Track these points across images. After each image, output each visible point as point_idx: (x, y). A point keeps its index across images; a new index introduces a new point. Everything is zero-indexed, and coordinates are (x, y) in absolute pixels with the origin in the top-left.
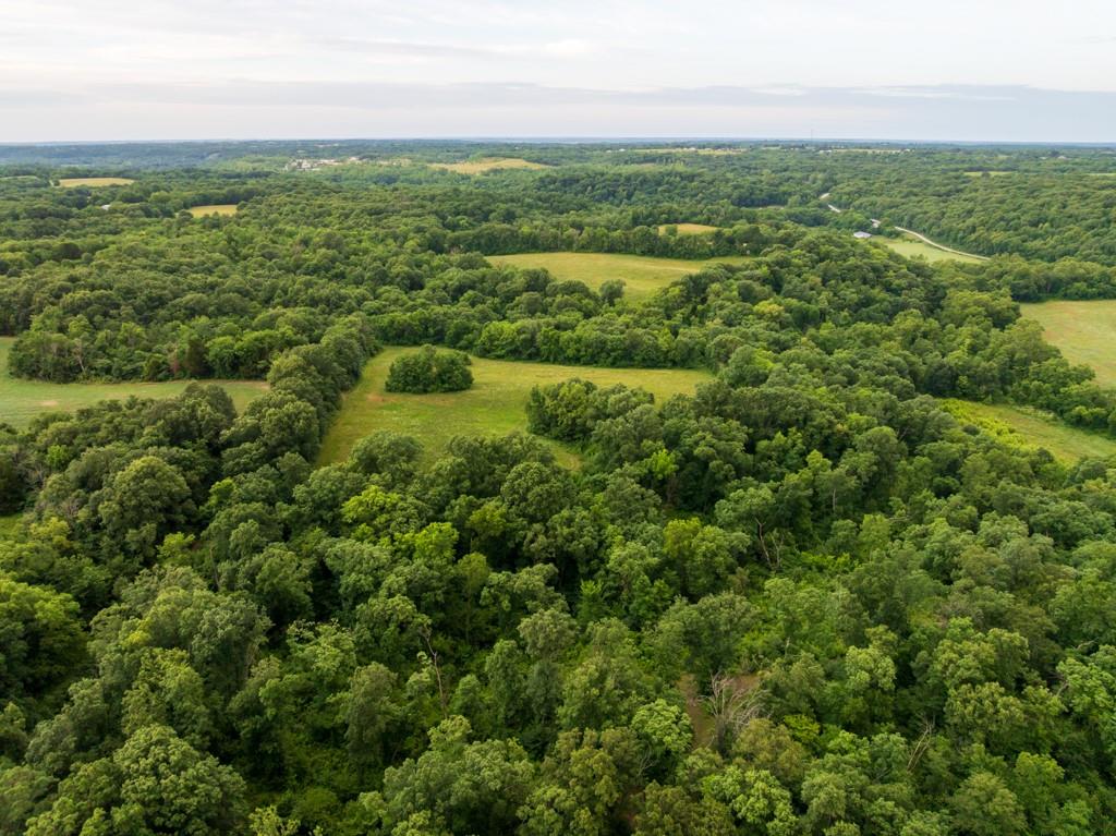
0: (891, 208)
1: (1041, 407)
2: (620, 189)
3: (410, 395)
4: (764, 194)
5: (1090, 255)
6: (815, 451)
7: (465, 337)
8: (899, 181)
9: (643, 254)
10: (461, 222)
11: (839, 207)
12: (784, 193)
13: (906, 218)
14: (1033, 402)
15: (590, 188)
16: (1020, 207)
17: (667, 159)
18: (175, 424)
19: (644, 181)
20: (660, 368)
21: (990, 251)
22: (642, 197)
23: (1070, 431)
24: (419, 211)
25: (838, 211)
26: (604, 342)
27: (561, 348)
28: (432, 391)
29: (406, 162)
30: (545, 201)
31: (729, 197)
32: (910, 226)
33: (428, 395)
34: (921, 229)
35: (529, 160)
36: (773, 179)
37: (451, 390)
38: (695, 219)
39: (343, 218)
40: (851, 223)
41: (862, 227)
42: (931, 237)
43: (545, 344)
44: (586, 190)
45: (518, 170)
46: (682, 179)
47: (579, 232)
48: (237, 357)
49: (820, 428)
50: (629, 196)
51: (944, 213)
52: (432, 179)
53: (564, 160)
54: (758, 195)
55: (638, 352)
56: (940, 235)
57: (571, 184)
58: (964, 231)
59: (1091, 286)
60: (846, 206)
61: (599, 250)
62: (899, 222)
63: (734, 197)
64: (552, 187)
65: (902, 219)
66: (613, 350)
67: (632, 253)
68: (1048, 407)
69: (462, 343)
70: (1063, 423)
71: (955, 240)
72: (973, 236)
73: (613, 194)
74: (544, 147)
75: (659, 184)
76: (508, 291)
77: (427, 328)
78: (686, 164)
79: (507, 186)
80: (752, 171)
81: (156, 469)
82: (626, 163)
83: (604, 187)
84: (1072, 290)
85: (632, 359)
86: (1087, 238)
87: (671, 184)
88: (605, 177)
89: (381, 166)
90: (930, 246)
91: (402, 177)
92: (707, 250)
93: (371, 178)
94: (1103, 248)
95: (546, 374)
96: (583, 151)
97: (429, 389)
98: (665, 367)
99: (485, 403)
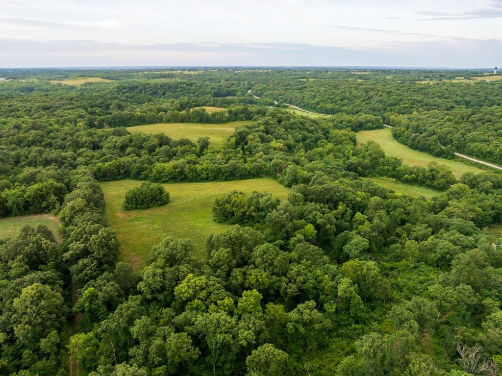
0: (281, 95)
1: (389, 177)
2: (159, 91)
3: (140, 210)
4: (225, 91)
5: (367, 111)
6: (358, 213)
7: (143, 173)
8: (278, 84)
9: (198, 122)
10: (96, 111)
11: (257, 96)
12: (233, 91)
13: (288, 99)
14: (386, 175)
15: (144, 91)
16: (334, 93)
17: (171, 76)
18: (28, 256)
19: (170, 87)
20: (247, 179)
21: (327, 112)
22: (170, 94)
23: (405, 185)
24: (71, 106)
25: (259, 98)
26: (220, 169)
27: (198, 174)
28: (152, 207)
29: (36, 81)
30: (131, 98)
31: (210, 93)
32: (290, 103)
33: (150, 209)
34: (296, 104)
35: (103, 78)
36: (227, 84)
37: (162, 204)
38: (208, 104)
39: (27, 112)
40: (266, 103)
41: (272, 104)
42: (301, 107)
43: (190, 173)
44: (142, 92)
45: (100, 83)
46: (187, 85)
47: (165, 113)
48: (26, 202)
49: (351, 201)
50: (164, 94)
51: (304, 97)
52: (55, 88)
53: (121, 78)
54: (222, 92)
55: (237, 172)
56: (305, 106)
57: (134, 89)
58: (315, 104)
59: (373, 124)
60: (260, 95)
61: (176, 121)
62: (285, 101)
63: (212, 93)
64: (124, 91)
65: (286, 100)
66: (225, 172)
67: (193, 122)
68: (393, 176)
69: (142, 176)
70: (400, 182)
71: (311, 108)
72: (319, 106)
73: (156, 93)
74: (107, 72)
75: (176, 88)
76: (151, 146)
77: (119, 171)
78: (181, 78)
79: (99, 91)
80: (213, 81)
81: (43, 292)
82: (152, 78)
83: (151, 90)
84: (367, 127)
85: (235, 176)
86: (364, 105)
87: (182, 88)
88: (150, 86)
89: (22, 82)
90: (301, 111)
91: (36, 88)
92: (226, 119)
93: (18, 89)
94: (371, 109)
95: (198, 189)
96: (128, 73)
97: (151, 206)
98: (250, 178)
99: (183, 209)
